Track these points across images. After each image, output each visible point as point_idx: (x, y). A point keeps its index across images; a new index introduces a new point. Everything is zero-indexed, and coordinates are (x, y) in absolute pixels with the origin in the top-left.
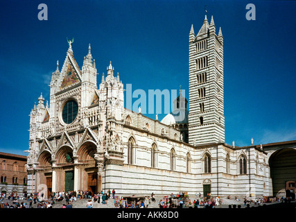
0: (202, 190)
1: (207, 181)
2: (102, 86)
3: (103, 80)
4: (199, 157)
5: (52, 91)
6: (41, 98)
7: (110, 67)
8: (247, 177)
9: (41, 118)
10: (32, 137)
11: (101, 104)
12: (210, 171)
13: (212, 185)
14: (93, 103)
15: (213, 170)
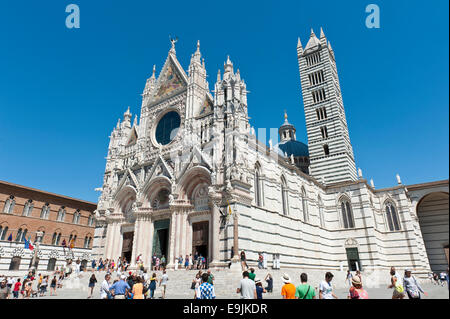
0: (345, 257)
1: (350, 242)
2: (218, 86)
3: (219, 78)
4: (333, 203)
5: (145, 103)
6: (128, 113)
7: (229, 62)
8: (403, 236)
9: (124, 141)
10: (110, 166)
11: (217, 111)
12: (352, 225)
13: (360, 249)
14: (203, 111)
15: (358, 223)
